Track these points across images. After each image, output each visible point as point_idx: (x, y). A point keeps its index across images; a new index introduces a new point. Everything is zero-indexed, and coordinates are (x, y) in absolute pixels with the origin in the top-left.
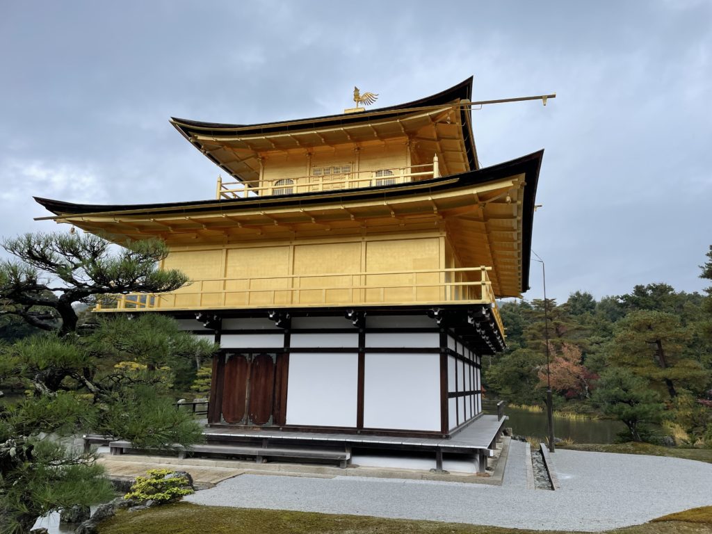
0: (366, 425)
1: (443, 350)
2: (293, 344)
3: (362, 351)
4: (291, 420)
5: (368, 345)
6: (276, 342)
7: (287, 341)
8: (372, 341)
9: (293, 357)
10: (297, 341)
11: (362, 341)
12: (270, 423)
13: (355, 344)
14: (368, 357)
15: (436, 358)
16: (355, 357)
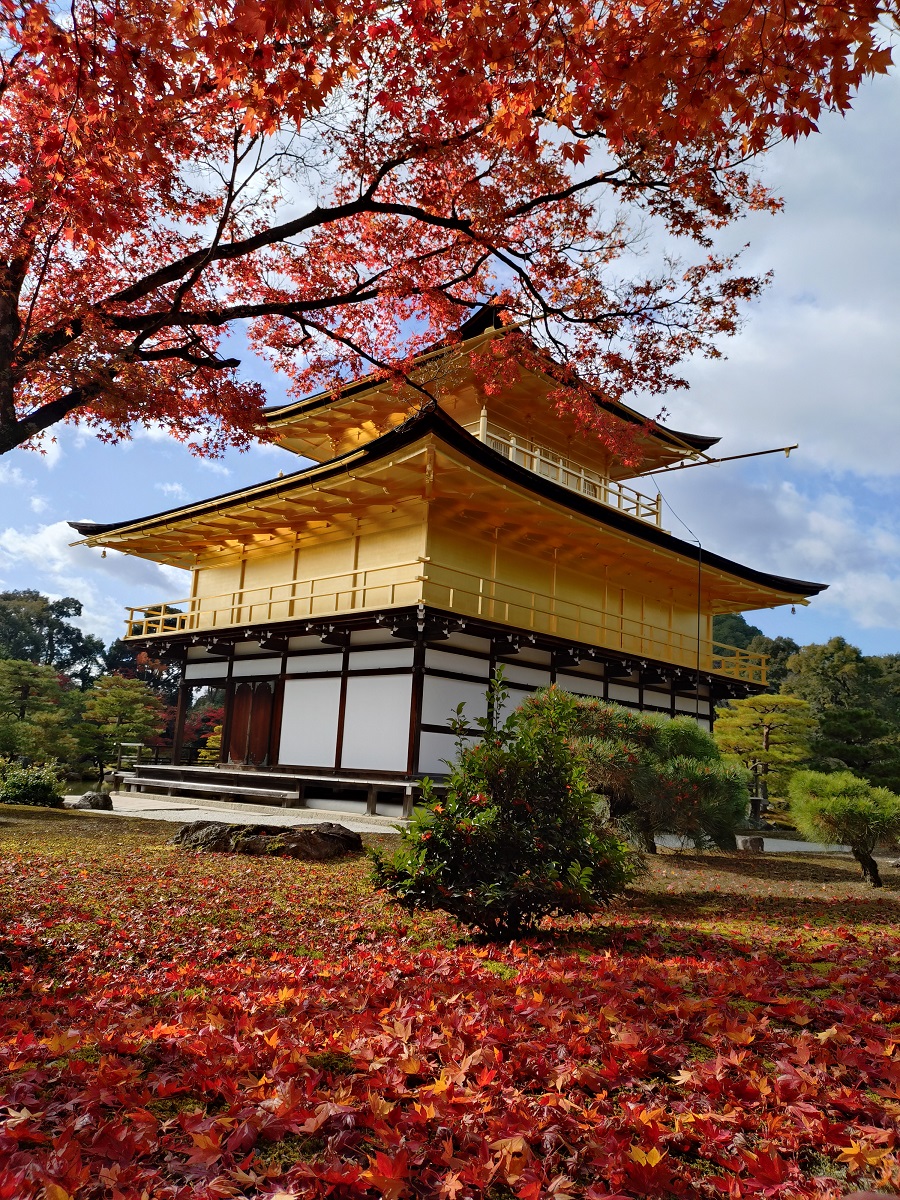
0: (344, 765)
1: (418, 669)
2: (289, 670)
3: (345, 675)
4: (283, 760)
5: (352, 666)
6: (272, 667)
7: (284, 666)
8: (357, 661)
9: (289, 684)
10: (295, 665)
11: (346, 662)
12: (265, 764)
13: (339, 667)
14: (351, 681)
15: (408, 680)
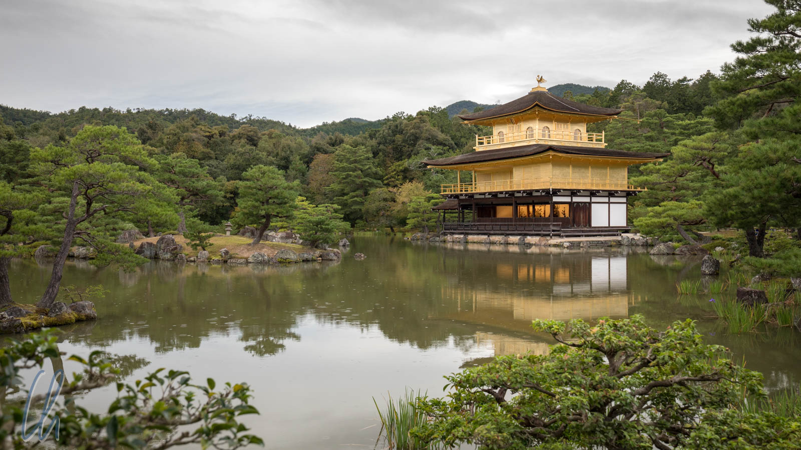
0: (611, 225)
1: (627, 203)
2: (593, 201)
9: (593, 205)
10: (594, 199)
12: (588, 226)
15: (625, 205)
16: (608, 205)
